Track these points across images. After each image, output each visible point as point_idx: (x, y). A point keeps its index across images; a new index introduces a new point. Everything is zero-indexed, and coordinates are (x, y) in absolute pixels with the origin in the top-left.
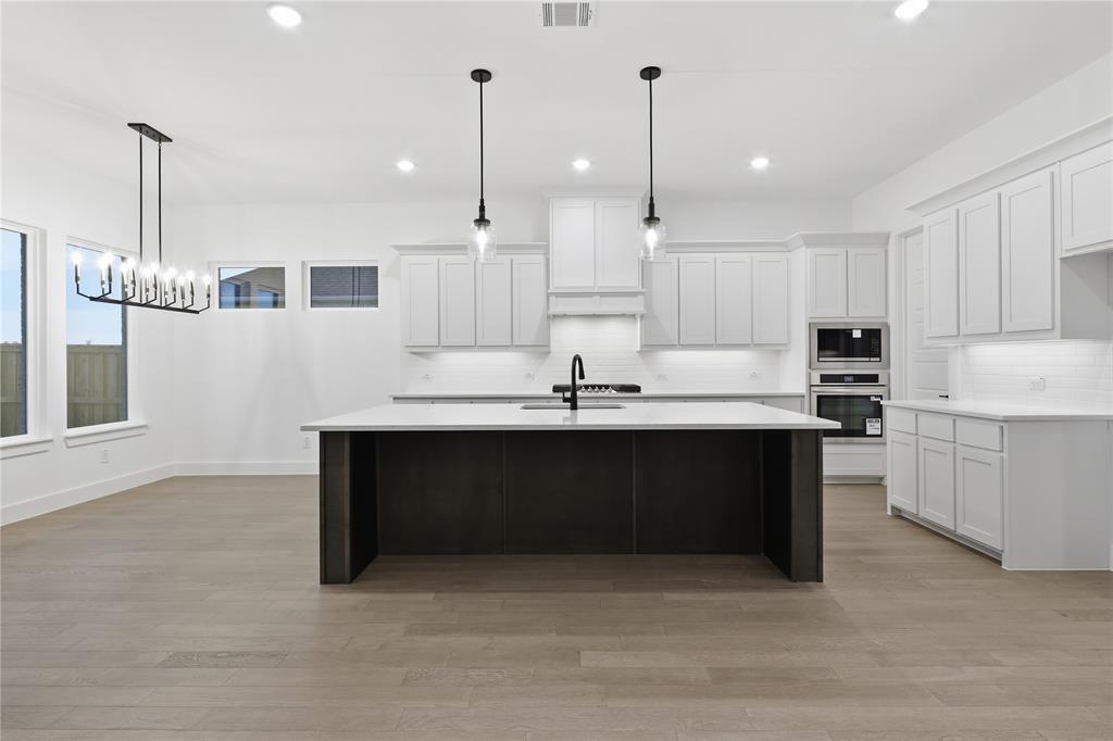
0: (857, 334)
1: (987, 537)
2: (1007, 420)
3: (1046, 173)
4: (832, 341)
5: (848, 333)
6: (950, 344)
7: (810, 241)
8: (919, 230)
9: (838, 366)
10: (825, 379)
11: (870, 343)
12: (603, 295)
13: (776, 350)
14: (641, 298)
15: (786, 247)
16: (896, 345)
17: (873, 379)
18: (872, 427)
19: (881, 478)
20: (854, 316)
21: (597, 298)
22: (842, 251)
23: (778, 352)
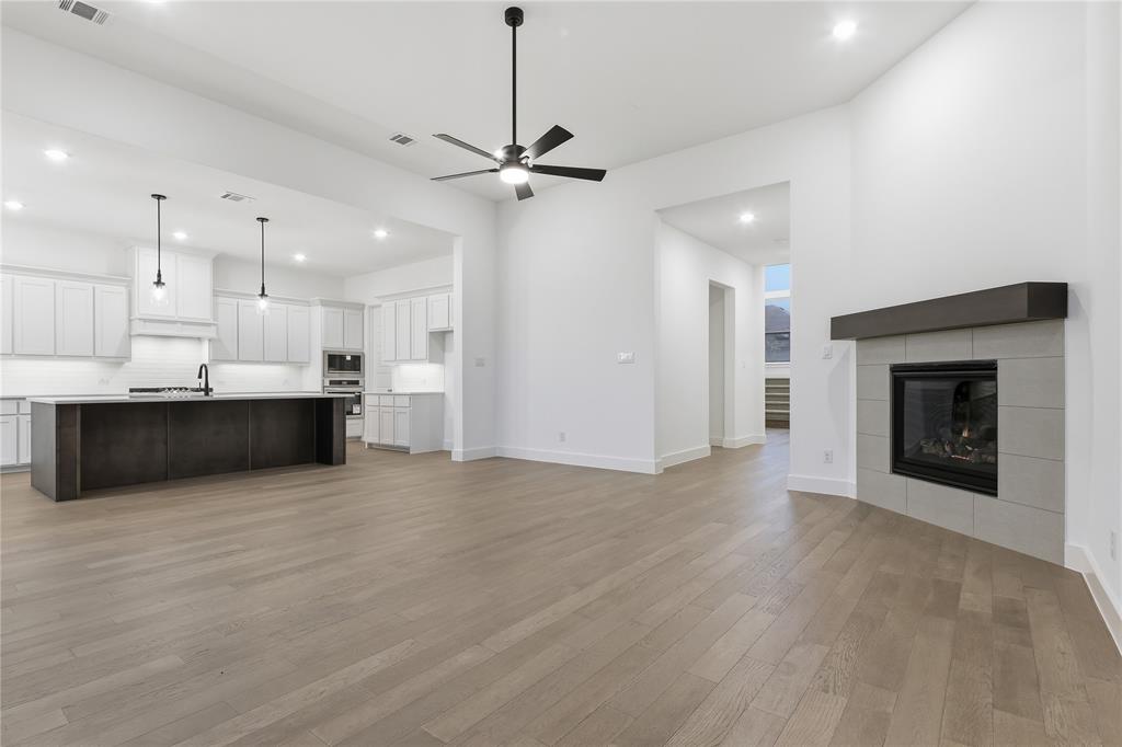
0: (349, 358)
1: (402, 442)
2: (411, 394)
3: (424, 298)
4: (335, 361)
5: (342, 357)
6: (393, 364)
7: (324, 303)
8: (380, 306)
9: (337, 376)
10: (331, 382)
11: (356, 363)
12: (184, 323)
13: (300, 366)
14: (213, 328)
15: (308, 304)
16: (369, 365)
17: (357, 383)
18: (356, 409)
19: (360, 437)
20: (347, 347)
21: (179, 325)
22: (341, 310)
23: (301, 367)
